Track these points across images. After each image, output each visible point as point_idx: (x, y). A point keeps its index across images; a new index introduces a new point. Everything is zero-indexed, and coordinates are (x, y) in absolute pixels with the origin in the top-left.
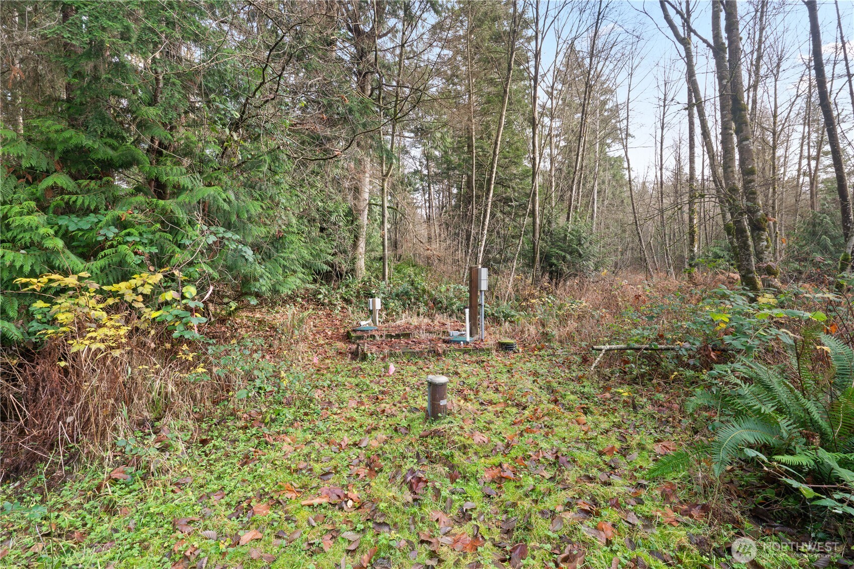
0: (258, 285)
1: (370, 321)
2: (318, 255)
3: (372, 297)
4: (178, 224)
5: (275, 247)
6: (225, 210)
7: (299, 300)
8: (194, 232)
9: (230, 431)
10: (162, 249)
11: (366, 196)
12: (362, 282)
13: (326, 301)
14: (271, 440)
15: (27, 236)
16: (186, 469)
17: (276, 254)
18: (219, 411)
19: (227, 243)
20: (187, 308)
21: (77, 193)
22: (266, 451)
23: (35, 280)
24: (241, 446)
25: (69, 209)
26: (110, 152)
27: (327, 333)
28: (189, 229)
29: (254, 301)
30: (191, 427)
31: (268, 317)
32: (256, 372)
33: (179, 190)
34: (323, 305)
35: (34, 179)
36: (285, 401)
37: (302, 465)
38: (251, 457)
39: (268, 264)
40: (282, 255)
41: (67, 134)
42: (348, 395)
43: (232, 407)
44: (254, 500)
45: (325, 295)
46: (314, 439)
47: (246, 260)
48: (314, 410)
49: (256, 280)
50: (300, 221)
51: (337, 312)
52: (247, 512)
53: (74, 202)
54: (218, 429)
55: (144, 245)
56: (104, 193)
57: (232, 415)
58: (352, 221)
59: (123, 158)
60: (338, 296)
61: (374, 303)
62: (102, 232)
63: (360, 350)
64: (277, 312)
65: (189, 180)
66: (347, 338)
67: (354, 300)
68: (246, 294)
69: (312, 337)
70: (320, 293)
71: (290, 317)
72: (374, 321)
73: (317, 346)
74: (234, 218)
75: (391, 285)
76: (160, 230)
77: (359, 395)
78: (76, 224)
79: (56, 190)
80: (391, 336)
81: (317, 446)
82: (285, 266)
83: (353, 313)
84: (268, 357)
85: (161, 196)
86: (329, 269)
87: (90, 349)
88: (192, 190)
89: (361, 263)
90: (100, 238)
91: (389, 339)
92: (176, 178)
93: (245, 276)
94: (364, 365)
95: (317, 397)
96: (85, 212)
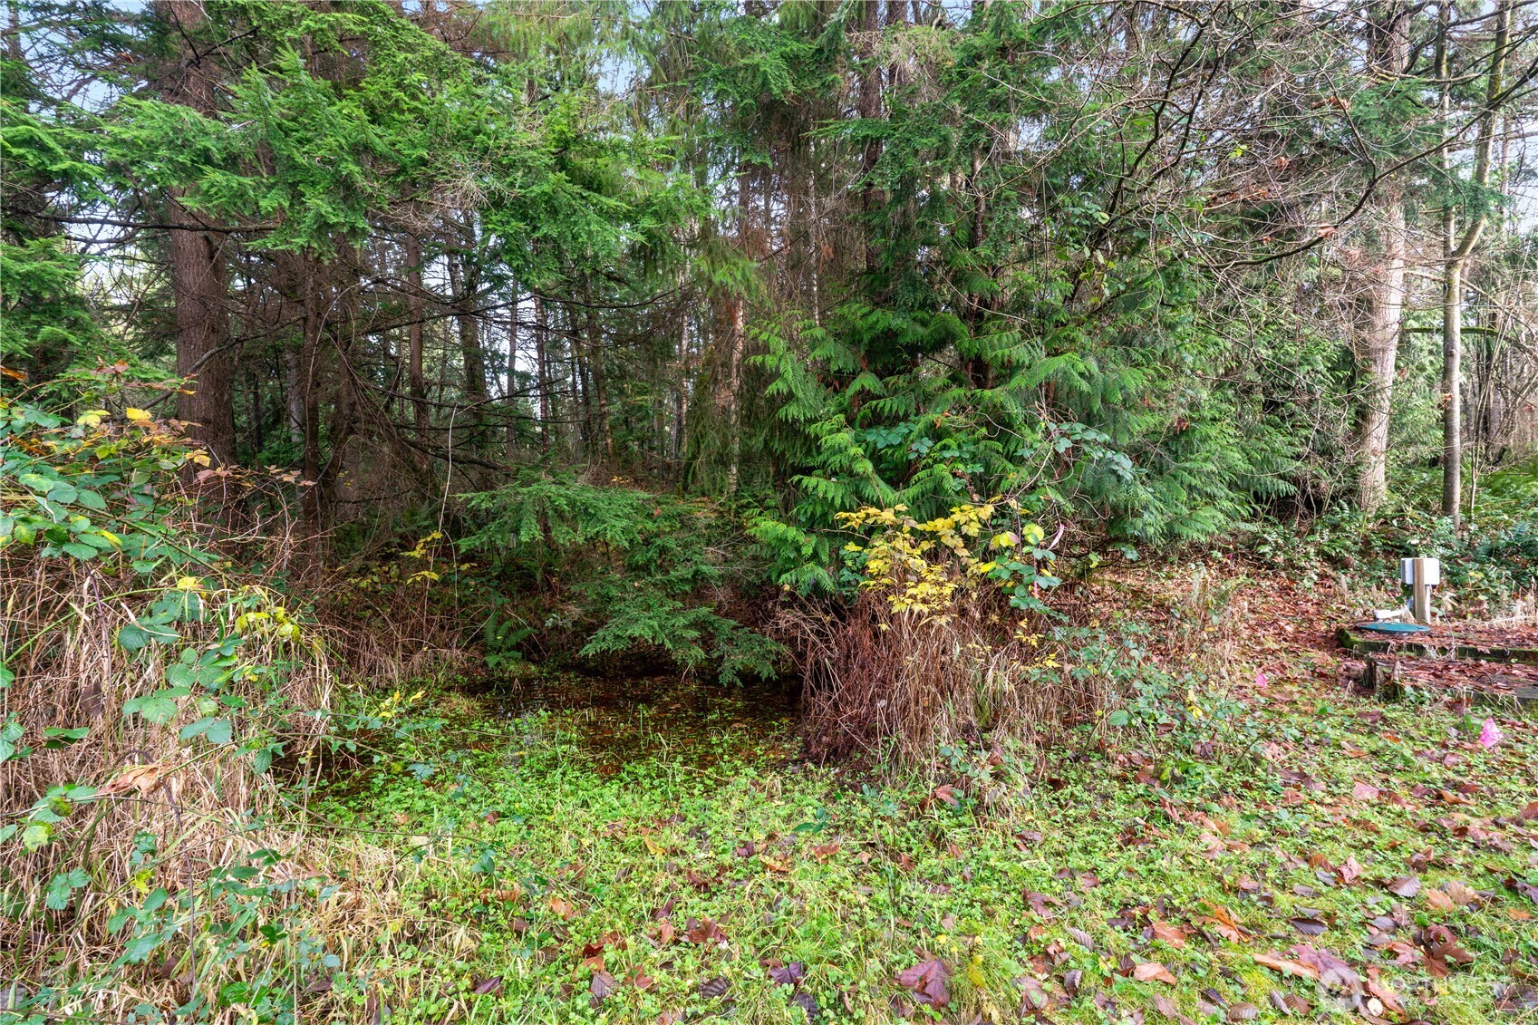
0: (1139, 523)
1: (1405, 610)
2: (1266, 461)
3: (1407, 554)
4: (1010, 426)
5: (1170, 451)
6: (1081, 393)
7: (1217, 554)
8: (1035, 436)
9: (1096, 777)
10: (987, 466)
11: (1393, 314)
12: (1377, 517)
13: (1280, 559)
14: (1176, 816)
15: (837, 458)
16: (1032, 817)
17: (1174, 465)
18: (1075, 739)
19: (1087, 449)
20: (1029, 559)
21: (884, 397)
22: (1166, 832)
23: (854, 515)
24: (1119, 810)
25: (876, 420)
26: (920, 330)
27: (1282, 628)
28: (1027, 431)
29: (1132, 554)
30: (1033, 753)
31: (1153, 586)
32: (1137, 684)
33: (1010, 369)
34: (1271, 566)
35: (841, 385)
36: (1198, 749)
37: (1247, 883)
38: (1140, 834)
39: (1157, 484)
40: (1187, 465)
41: (873, 318)
42: (1350, 770)
43: (1097, 736)
44: (1153, 912)
45: (1278, 547)
46: (1270, 841)
47: (1119, 478)
48: (1266, 782)
49: (1137, 514)
50: (1218, 394)
51: (1307, 583)
52: (1141, 927)
53: (883, 408)
54: (1076, 770)
55: (962, 460)
56: (913, 390)
57: (1097, 750)
58: (1352, 378)
59: (936, 336)
60: (1312, 550)
61: (1417, 570)
62: (914, 447)
63: (1380, 677)
64: (1170, 578)
65: (1025, 350)
66: (1338, 642)
67: (1355, 560)
68: (1117, 539)
69: (1248, 632)
70: (1265, 542)
71: (1197, 588)
72: (1417, 611)
73: (1262, 652)
74: (1097, 405)
75: (1473, 527)
76: (985, 438)
77: (1384, 776)
78: (885, 439)
79: (865, 395)
80: (1477, 655)
81: (1280, 857)
82: (1191, 488)
83: (1352, 588)
84: (1155, 660)
85: (981, 385)
86: (1293, 489)
87: (911, 613)
88: (1029, 367)
89: (1376, 476)
90: (912, 456)
91: (1470, 661)
92: (1007, 351)
93: (1115, 509)
94: (1393, 711)
95: (1270, 758)
96: (893, 420)
